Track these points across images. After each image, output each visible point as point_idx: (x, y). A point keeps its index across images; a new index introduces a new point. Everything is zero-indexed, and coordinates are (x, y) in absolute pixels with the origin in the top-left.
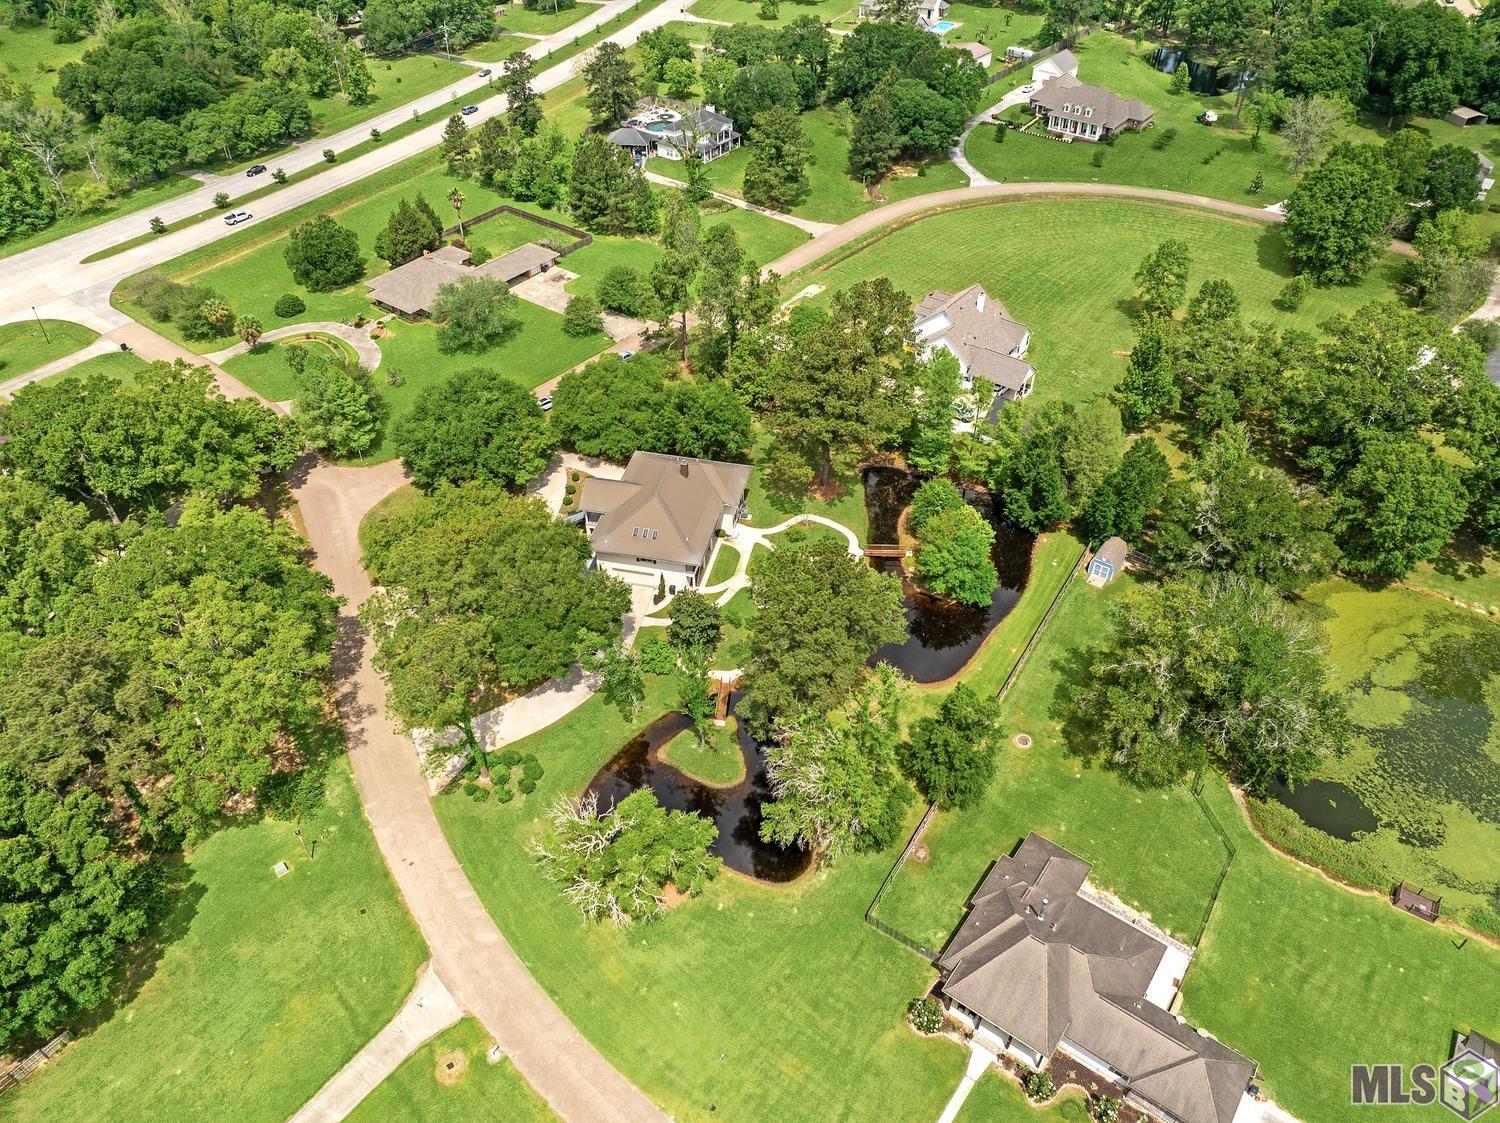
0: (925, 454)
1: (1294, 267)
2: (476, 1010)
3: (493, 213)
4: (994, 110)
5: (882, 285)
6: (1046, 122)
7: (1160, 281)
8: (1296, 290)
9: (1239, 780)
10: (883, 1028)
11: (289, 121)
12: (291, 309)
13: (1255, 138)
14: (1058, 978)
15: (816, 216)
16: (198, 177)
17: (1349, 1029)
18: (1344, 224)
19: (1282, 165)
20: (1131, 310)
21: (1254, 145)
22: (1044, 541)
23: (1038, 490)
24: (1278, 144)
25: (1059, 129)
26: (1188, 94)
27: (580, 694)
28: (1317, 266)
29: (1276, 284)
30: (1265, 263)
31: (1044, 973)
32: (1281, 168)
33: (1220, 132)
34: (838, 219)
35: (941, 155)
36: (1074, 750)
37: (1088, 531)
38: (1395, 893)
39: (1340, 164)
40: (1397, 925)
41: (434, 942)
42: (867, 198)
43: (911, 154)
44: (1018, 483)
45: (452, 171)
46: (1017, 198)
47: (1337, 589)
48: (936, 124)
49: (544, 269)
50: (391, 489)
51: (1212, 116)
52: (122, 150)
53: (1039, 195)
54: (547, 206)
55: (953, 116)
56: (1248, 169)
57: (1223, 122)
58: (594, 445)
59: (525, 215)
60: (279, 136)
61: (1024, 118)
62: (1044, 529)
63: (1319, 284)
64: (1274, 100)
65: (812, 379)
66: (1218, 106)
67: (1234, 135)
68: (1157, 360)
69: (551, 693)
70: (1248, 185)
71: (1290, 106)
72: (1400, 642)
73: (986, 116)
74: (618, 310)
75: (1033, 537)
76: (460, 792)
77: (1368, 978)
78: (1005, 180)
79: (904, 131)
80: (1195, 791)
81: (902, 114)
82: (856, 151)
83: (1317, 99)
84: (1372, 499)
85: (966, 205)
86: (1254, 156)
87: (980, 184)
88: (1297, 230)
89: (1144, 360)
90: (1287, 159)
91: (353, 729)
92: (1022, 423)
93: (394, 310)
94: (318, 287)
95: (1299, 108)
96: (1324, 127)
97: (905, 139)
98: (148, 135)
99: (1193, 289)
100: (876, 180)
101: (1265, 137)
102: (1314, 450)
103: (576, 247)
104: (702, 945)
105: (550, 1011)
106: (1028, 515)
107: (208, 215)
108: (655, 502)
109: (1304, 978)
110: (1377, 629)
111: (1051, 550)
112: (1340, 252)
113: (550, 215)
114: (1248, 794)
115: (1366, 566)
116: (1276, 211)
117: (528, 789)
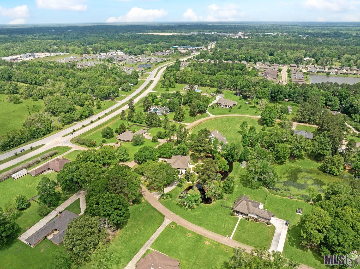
0: (215, 153)
1: (263, 124)
2: (174, 221)
3: (132, 125)
4: (211, 104)
5: (206, 129)
6: (220, 105)
7: (244, 127)
8: (264, 128)
9: (266, 187)
10: (227, 217)
11: (90, 113)
12: (104, 142)
13: (254, 106)
14: (248, 205)
15: (187, 122)
16: (75, 122)
17: (284, 210)
18: (270, 117)
19: (259, 109)
20: (240, 132)
21: (254, 107)
22: (234, 163)
23: (232, 156)
24: (258, 106)
25: (223, 107)
26: (243, 99)
27: (174, 187)
28: (267, 124)
29: (261, 127)
30: (259, 124)
31: (246, 204)
32: (259, 110)
33: (249, 105)
34: (191, 123)
35: (204, 112)
36: (244, 186)
37: (240, 161)
38: (288, 197)
39: (267, 109)
40: (289, 200)
41: (165, 215)
42: (194, 119)
43: (200, 112)
44: (229, 155)
45: (122, 119)
46: (218, 118)
47: (276, 165)
48: (203, 107)
49: (145, 133)
50: (134, 165)
51: (247, 103)
52: (64, 118)
53: (222, 117)
54: (141, 124)
55: (206, 106)
56: (254, 110)
57: (249, 103)
58: (165, 156)
59: (138, 125)
60: (88, 115)
61: (216, 105)
62: (234, 161)
63: (268, 127)
64: (256, 100)
65: (199, 142)
66: (248, 101)
67: (251, 105)
68: (245, 137)
69: (170, 187)
70: (255, 113)
71: (259, 101)
72: (285, 171)
73: (210, 105)
74: (159, 138)
75: (232, 163)
76: (162, 199)
77: (286, 205)
78: (216, 115)
79: (198, 108)
80: (261, 189)
81: (198, 106)
82: (191, 112)
83: (263, 99)
84: (278, 152)
85: (210, 119)
86: (255, 108)
87: (212, 116)
88: (263, 119)
89: (244, 137)
90: (260, 109)
91: (143, 194)
92: (228, 146)
93: (122, 140)
94: (107, 138)
95: (260, 101)
96: (265, 103)
97: (199, 109)
98: (68, 116)
99: (249, 128)
100: (195, 116)
101: (256, 105)
102: (270, 147)
103: (149, 129)
104: (201, 211)
105: (184, 220)
106: (231, 160)
107: (81, 128)
108: (179, 160)
109: (278, 206)
110: (282, 169)
111: (235, 164)
112: (270, 121)
113: (142, 125)
114: (268, 189)
115: (279, 161)
116: (259, 117)
117: (171, 197)
